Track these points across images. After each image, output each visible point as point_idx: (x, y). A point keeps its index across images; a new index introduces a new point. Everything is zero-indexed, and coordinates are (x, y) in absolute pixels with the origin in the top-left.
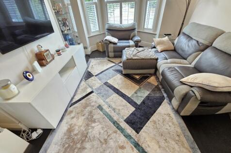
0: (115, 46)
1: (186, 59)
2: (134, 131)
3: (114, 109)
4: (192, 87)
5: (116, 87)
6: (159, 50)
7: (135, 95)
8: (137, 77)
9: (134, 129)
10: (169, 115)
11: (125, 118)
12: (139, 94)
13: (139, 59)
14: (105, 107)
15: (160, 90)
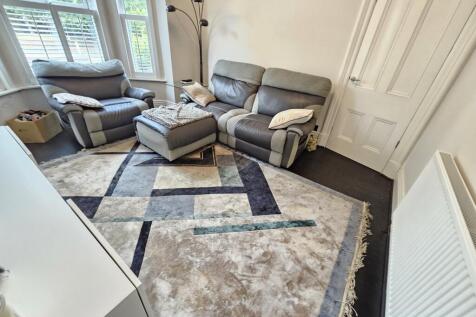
0: (100, 113)
1: (242, 107)
2: (276, 216)
3: (224, 215)
4: (285, 129)
5: (183, 186)
6: (203, 103)
7: (225, 179)
8: (198, 156)
9: (272, 213)
10: (279, 176)
11: (250, 211)
12: (228, 175)
13: (190, 123)
14: (207, 223)
15: (242, 158)
